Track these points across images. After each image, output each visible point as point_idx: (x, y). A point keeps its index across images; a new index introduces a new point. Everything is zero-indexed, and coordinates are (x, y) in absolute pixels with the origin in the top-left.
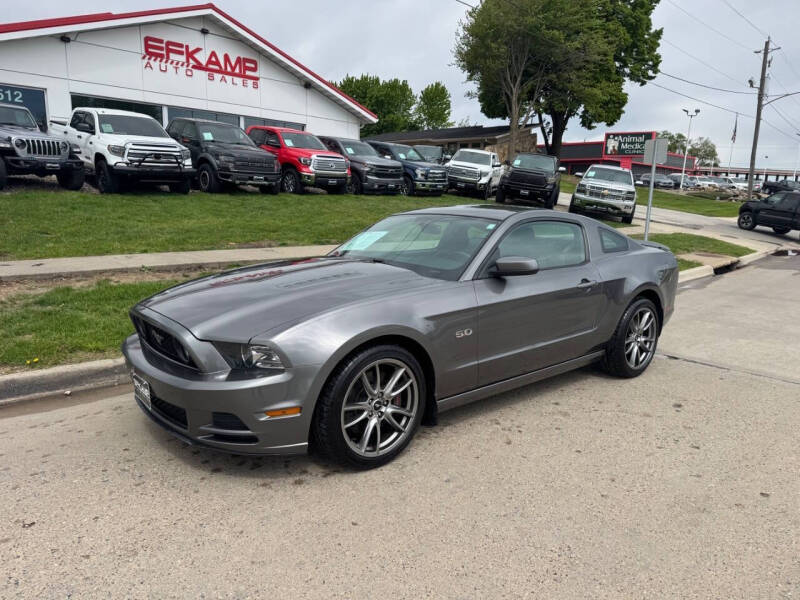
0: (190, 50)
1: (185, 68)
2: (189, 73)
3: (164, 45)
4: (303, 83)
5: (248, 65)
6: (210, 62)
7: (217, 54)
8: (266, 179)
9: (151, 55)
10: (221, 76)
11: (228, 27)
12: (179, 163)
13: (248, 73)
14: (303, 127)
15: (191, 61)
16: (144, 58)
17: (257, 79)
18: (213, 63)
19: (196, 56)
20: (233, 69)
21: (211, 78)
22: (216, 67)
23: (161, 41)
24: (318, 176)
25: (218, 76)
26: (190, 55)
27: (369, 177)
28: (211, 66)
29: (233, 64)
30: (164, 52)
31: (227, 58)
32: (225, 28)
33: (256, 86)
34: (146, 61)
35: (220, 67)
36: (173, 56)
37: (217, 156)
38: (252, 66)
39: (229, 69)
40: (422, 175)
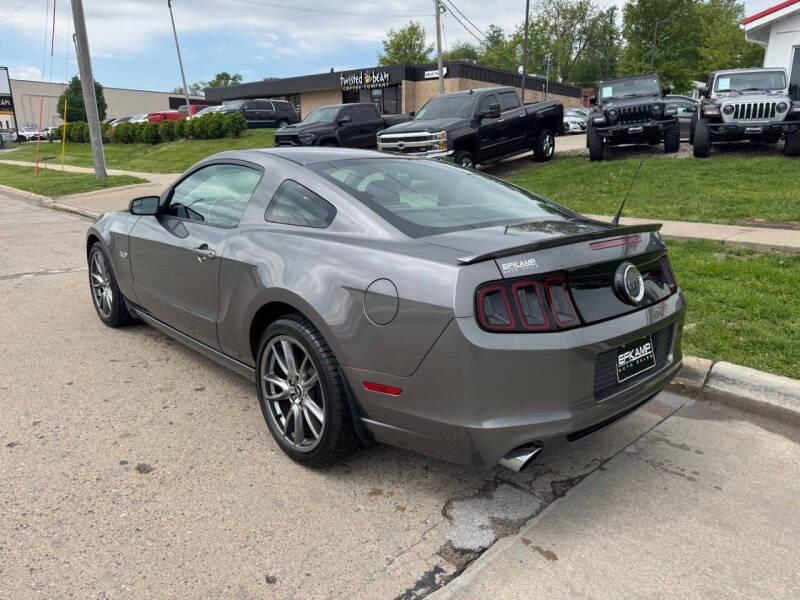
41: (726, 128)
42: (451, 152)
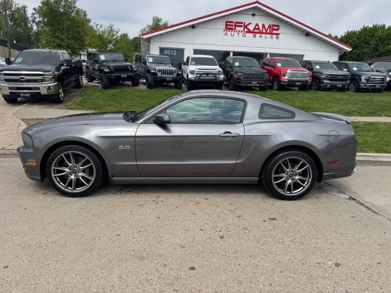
0: (246, 24)
1: (242, 33)
2: (244, 35)
3: (234, 24)
4: (305, 34)
5: (274, 28)
6: (255, 29)
7: (259, 24)
8: (258, 83)
9: (227, 29)
10: (259, 35)
11: (265, 11)
12: (216, 77)
13: (274, 32)
14: (303, 56)
15: (246, 30)
16: (224, 31)
17: (279, 34)
18: (257, 29)
19: (249, 27)
20: (266, 31)
21: (255, 36)
22: (258, 31)
23: (232, 22)
24: (289, 81)
25: (258, 35)
26: (245, 27)
27: (324, 81)
28: (255, 31)
29: (266, 28)
30: (234, 27)
31: (263, 26)
32: (264, 11)
33: (277, 38)
34: (225, 32)
35: (260, 31)
36: (237, 28)
37: (236, 73)
38: (277, 28)
39: (264, 31)
40: (365, 79)
41: (160, 78)
42: (56, 83)
